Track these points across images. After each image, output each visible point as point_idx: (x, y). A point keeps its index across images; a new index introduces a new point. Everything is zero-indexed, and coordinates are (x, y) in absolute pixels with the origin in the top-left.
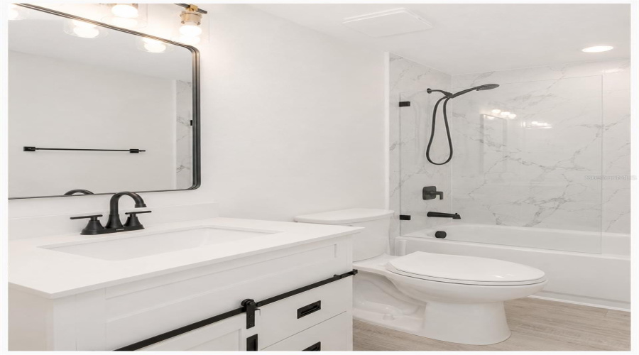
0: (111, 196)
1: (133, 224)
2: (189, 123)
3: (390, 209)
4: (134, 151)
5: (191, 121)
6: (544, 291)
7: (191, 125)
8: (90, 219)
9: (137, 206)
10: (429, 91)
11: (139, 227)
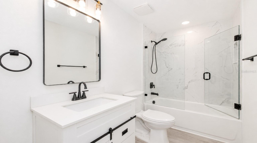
0: (79, 84)
1: (84, 96)
2: (98, 55)
3: (143, 91)
4: (84, 67)
5: (99, 54)
6: (175, 126)
7: (99, 56)
8: (73, 94)
9: (85, 88)
10: (152, 42)
11: (85, 97)
